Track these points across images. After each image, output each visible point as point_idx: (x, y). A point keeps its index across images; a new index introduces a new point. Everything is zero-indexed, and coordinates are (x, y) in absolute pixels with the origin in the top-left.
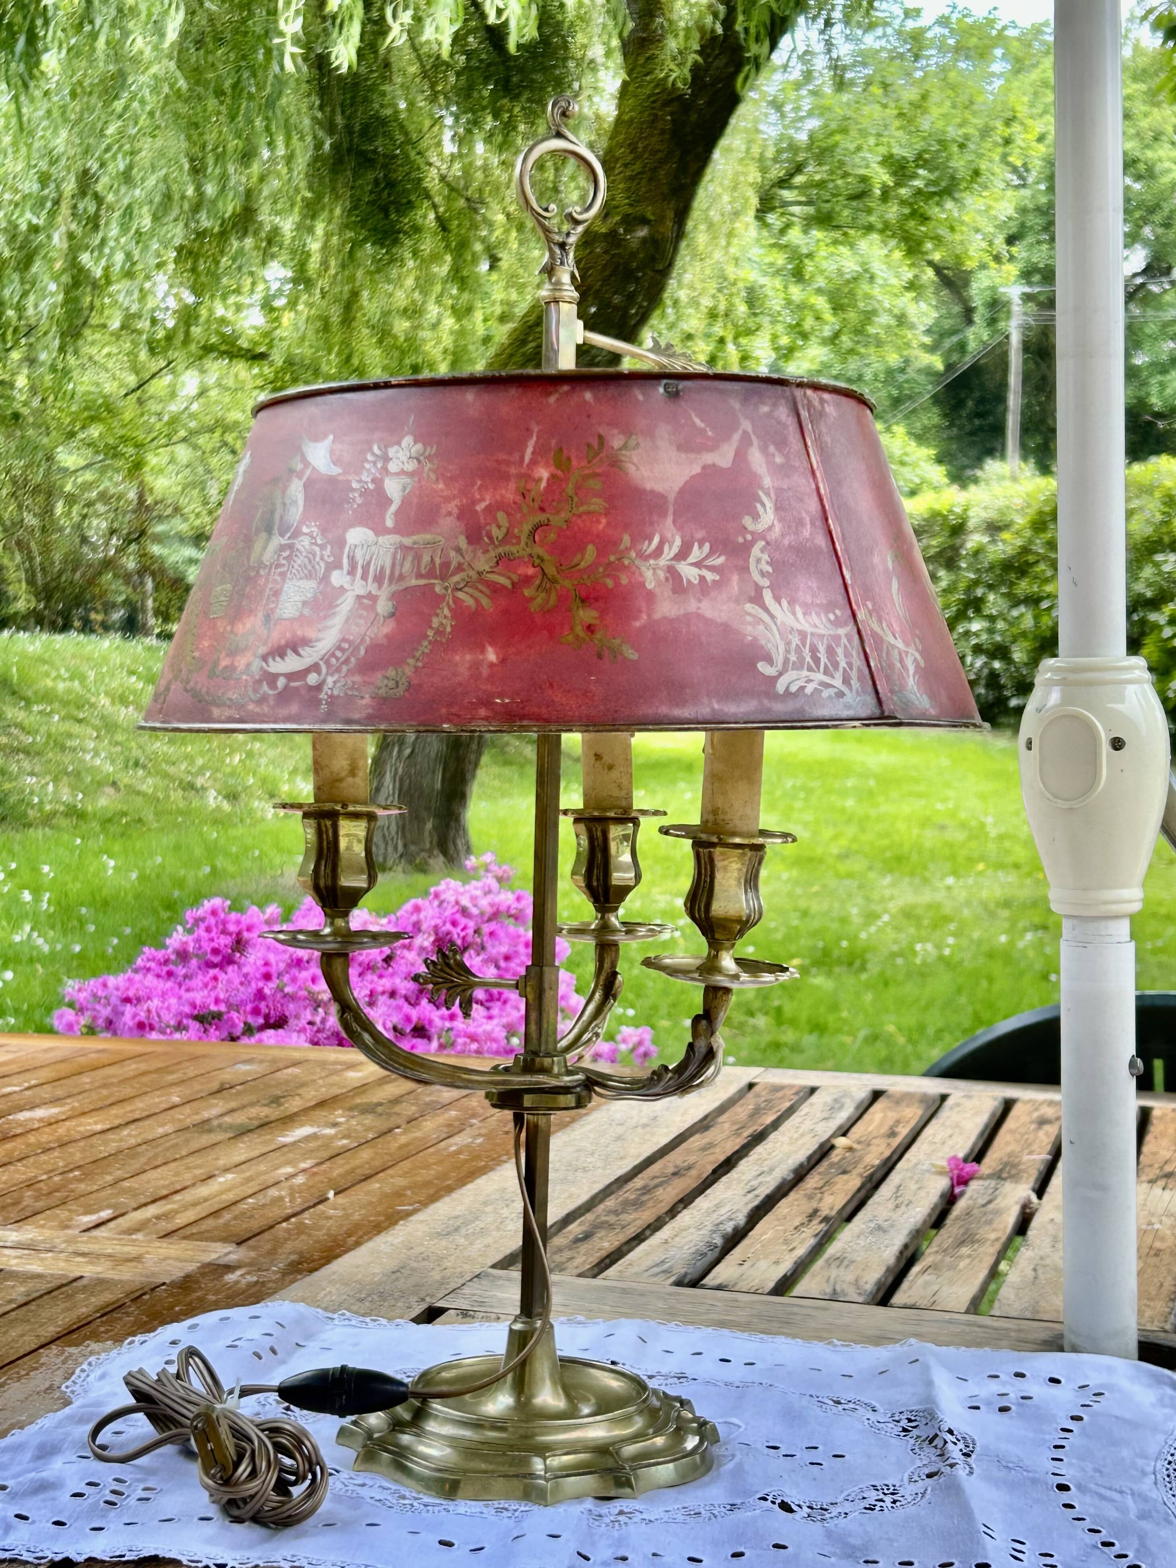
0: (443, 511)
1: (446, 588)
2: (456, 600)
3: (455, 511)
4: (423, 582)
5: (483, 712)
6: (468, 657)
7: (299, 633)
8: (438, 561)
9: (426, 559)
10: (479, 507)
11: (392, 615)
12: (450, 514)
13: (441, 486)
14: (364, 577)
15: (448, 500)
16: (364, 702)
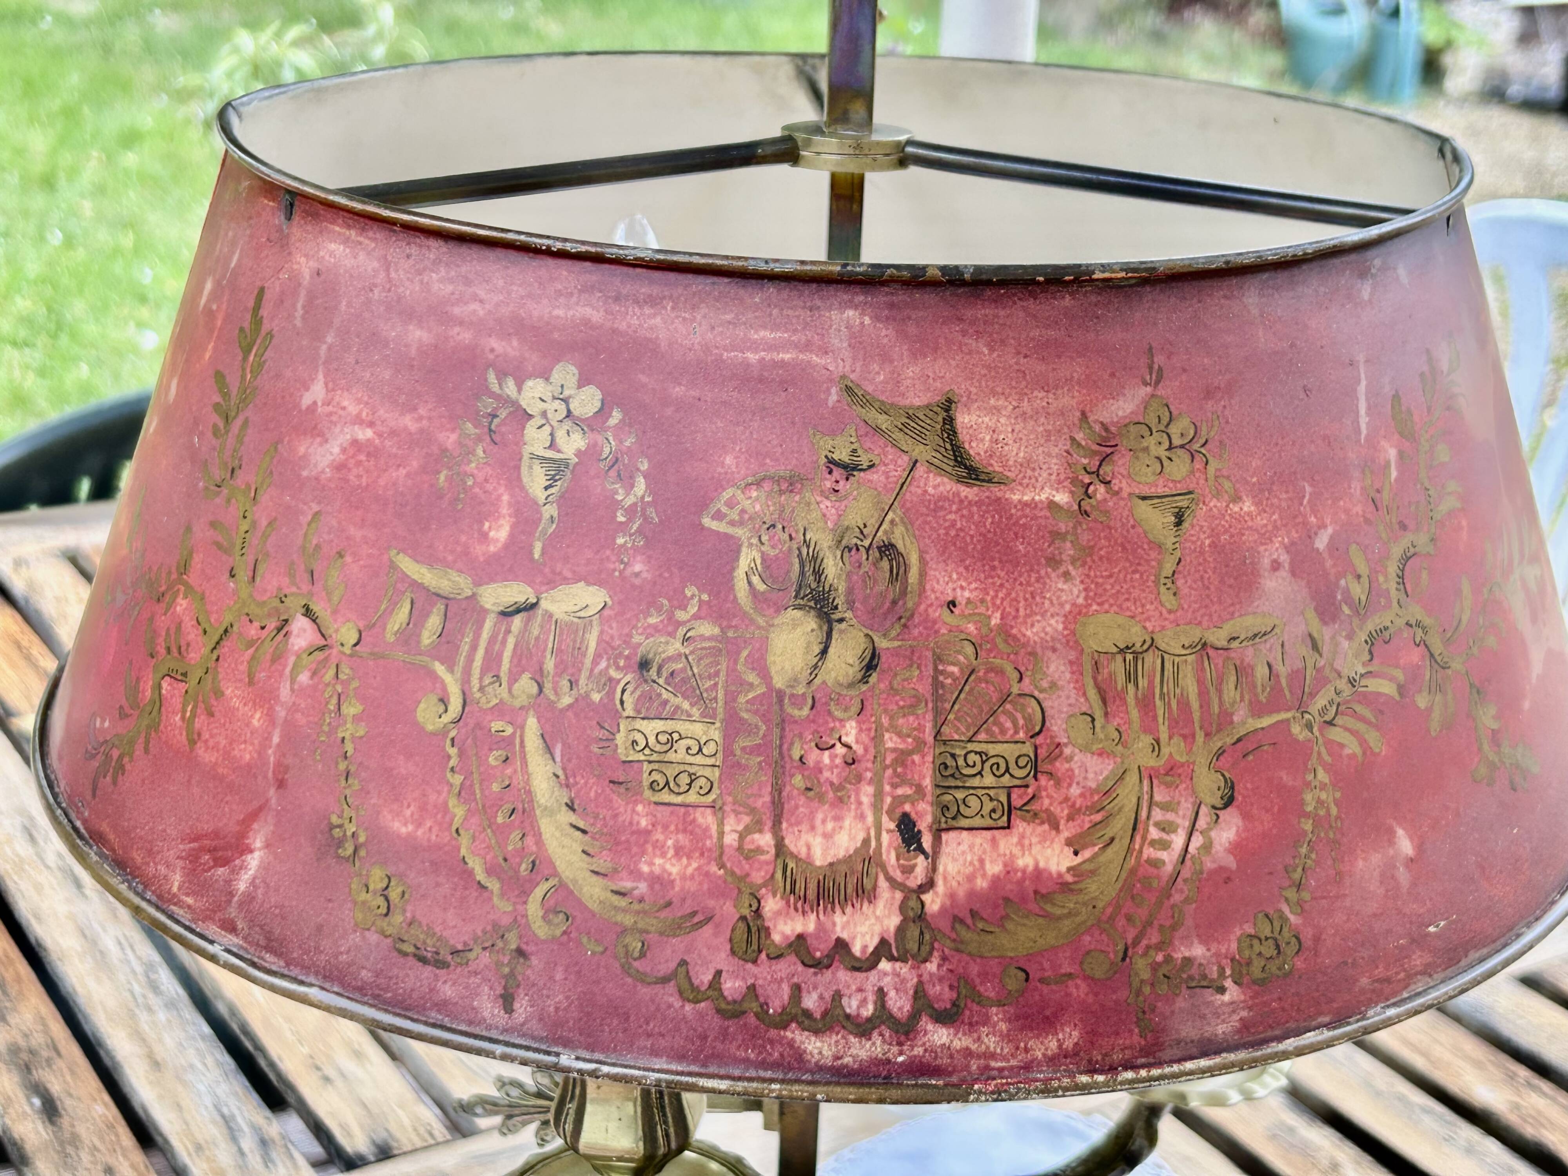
0: (1266, 562)
1: (1309, 726)
2: (1329, 744)
3: (1284, 558)
4: (1266, 721)
5: (1418, 960)
6: (1376, 859)
7: (1025, 861)
8: (1282, 670)
9: (1261, 671)
10: (1321, 542)
11: (1229, 802)
12: (1276, 566)
13: (1248, 506)
14: (1149, 726)
15: (1266, 538)
16: (1226, 998)
